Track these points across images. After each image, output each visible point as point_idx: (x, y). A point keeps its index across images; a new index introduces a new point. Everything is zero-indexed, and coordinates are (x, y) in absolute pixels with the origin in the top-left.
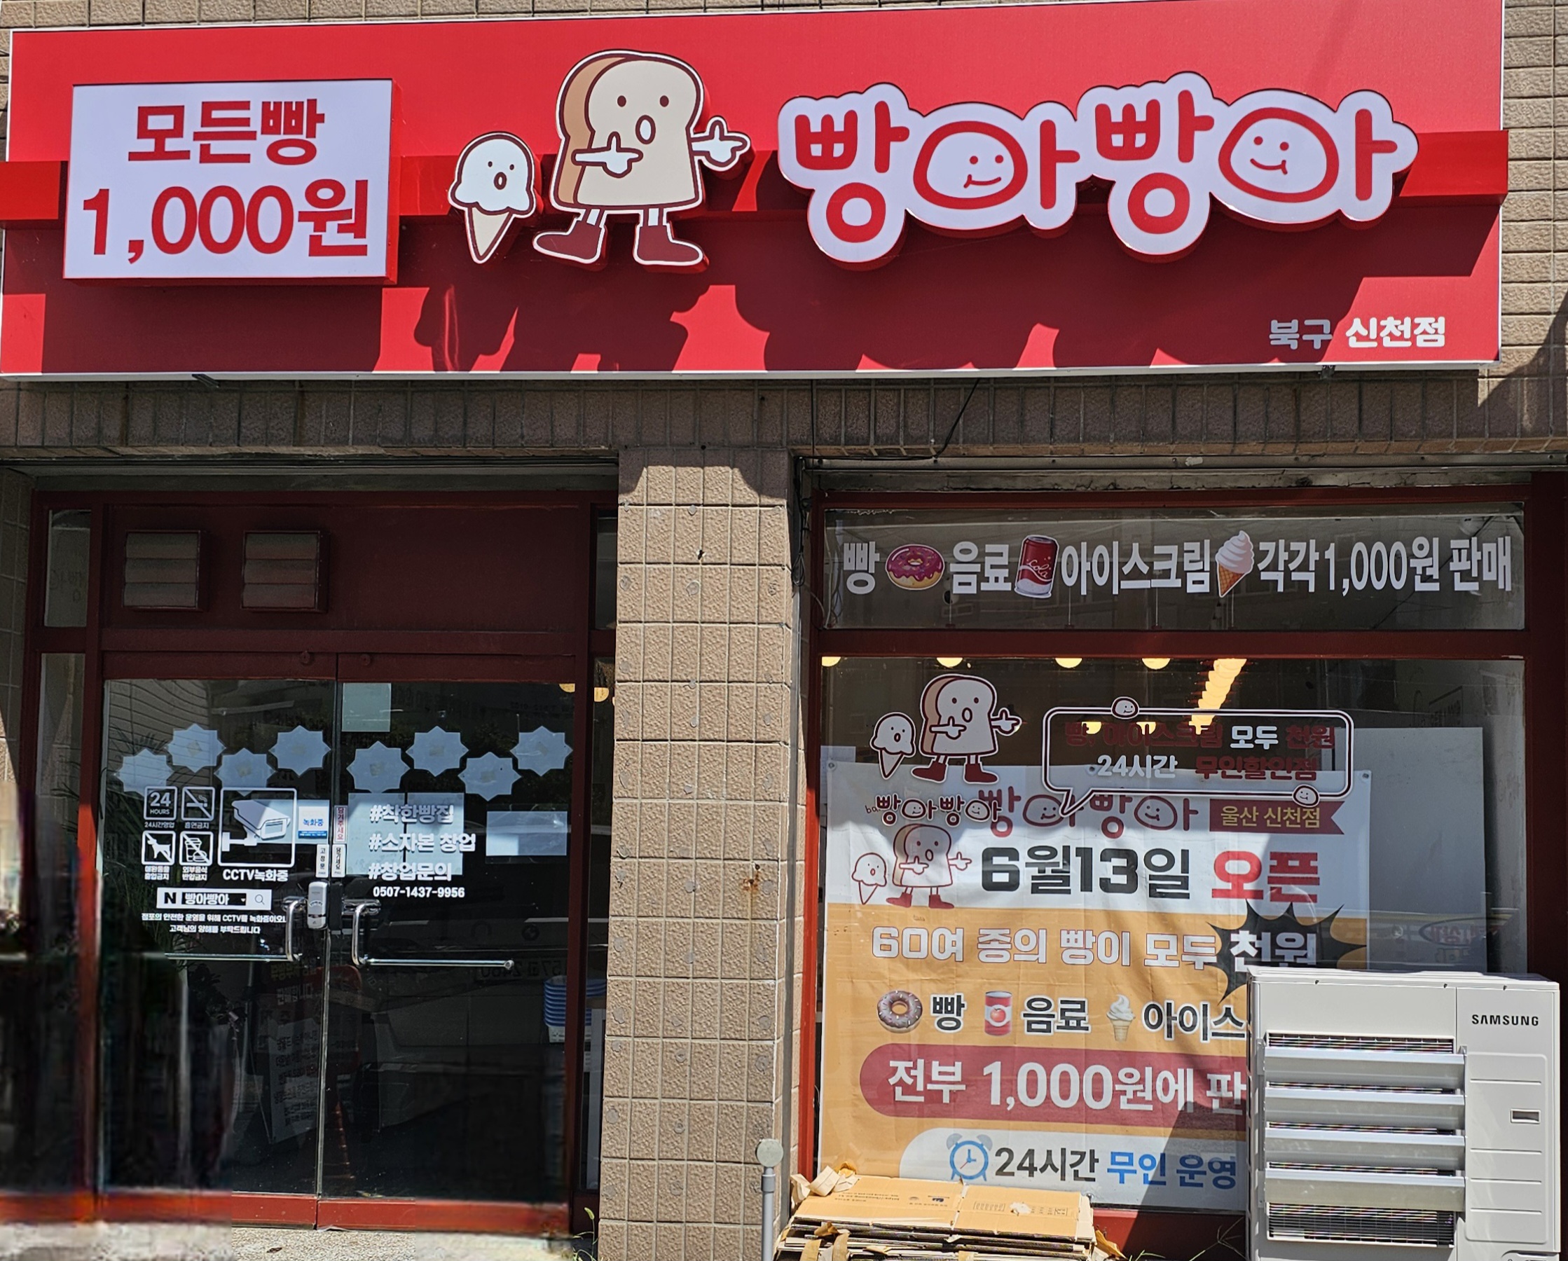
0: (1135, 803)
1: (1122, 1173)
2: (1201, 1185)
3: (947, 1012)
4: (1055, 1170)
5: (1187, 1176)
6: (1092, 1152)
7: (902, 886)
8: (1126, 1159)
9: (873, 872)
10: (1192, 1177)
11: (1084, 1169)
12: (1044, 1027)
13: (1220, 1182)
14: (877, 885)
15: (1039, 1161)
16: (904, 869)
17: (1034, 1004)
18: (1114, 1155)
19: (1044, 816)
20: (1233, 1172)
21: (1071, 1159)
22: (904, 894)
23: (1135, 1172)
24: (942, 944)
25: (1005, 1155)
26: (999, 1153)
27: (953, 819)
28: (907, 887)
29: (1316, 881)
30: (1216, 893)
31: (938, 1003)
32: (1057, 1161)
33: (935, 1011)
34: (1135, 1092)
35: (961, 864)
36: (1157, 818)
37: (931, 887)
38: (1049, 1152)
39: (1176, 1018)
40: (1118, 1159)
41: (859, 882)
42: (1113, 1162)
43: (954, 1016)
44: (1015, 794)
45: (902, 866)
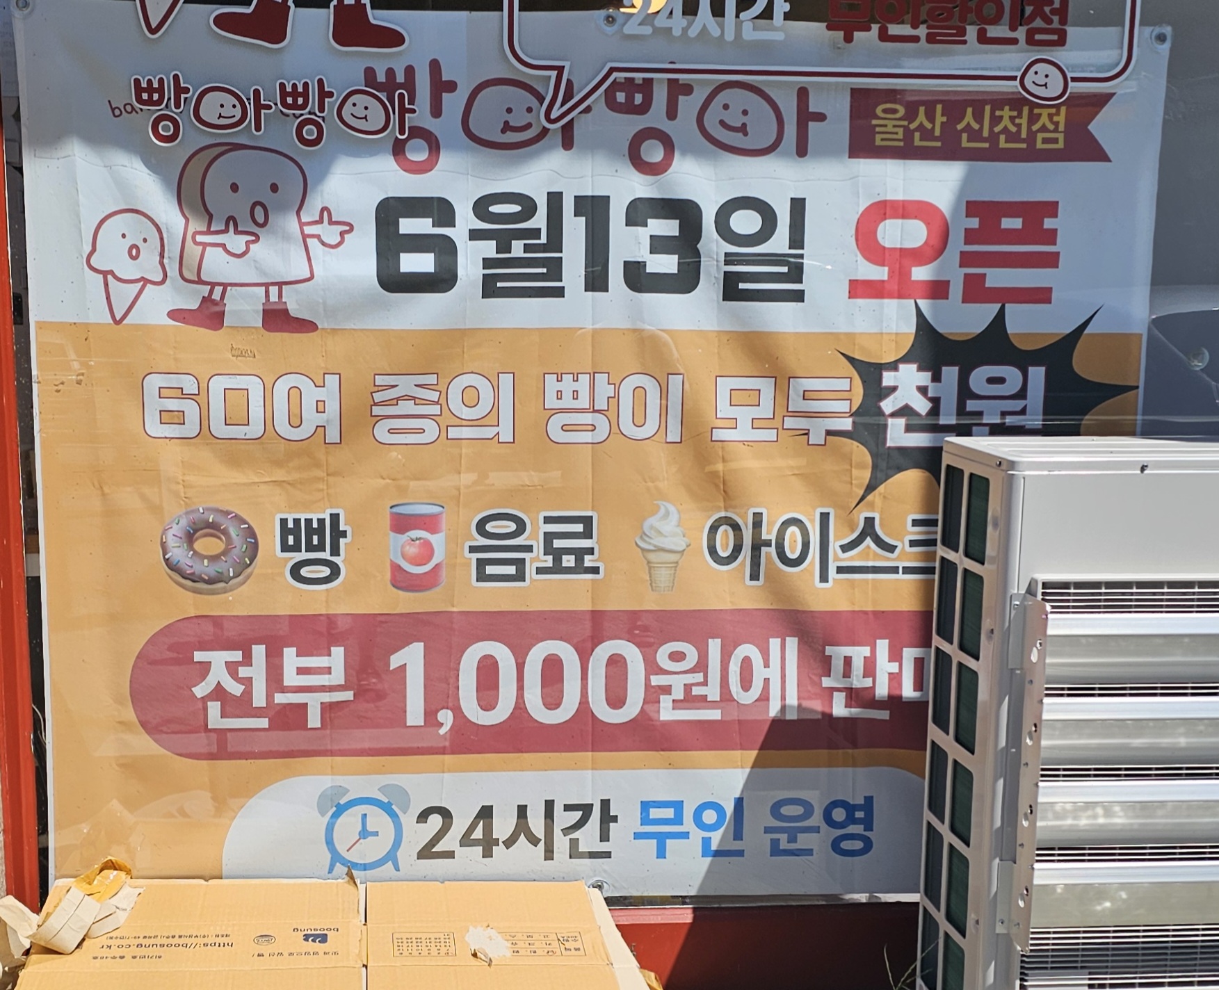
0: (699, 96)
1: (661, 839)
2: (809, 852)
3: (310, 548)
4: (534, 841)
5: (783, 837)
6: (605, 804)
7: (200, 281)
8: (669, 813)
9: (134, 253)
10: (792, 839)
11: (589, 837)
12: (511, 570)
13: (845, 845)
14: (145, 281)
15: (503, 826)
16: (205, 245)
17: (490, 527)
18: (646, 806)
19: (507, 128)
20: (868, 823)
21: (564, 819)
22: (207, 300)
23: (685, 835)
24: (295, 410)
25: (436, 821)
26: (423, 816)
27: (310, 132)
28: (213, 285)
29: (1051, 261)
30: (859, 289)
31: (290, 531)
32: (536, 823)
33: (285, 548)
34: (688, 688)
35: (331, 234)
36: (743, 129)
37: (267, 286)
38: (522, 810)
39: (768, 543)
40: (655, 813)
41: (105, 274)
42: (645, 820)
43: (326, 555)
44: (445, 77)
45: (199, 238)
